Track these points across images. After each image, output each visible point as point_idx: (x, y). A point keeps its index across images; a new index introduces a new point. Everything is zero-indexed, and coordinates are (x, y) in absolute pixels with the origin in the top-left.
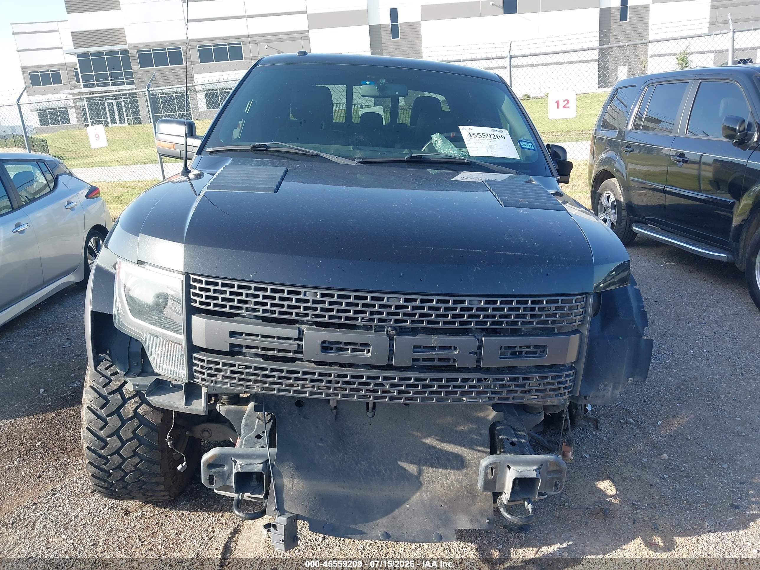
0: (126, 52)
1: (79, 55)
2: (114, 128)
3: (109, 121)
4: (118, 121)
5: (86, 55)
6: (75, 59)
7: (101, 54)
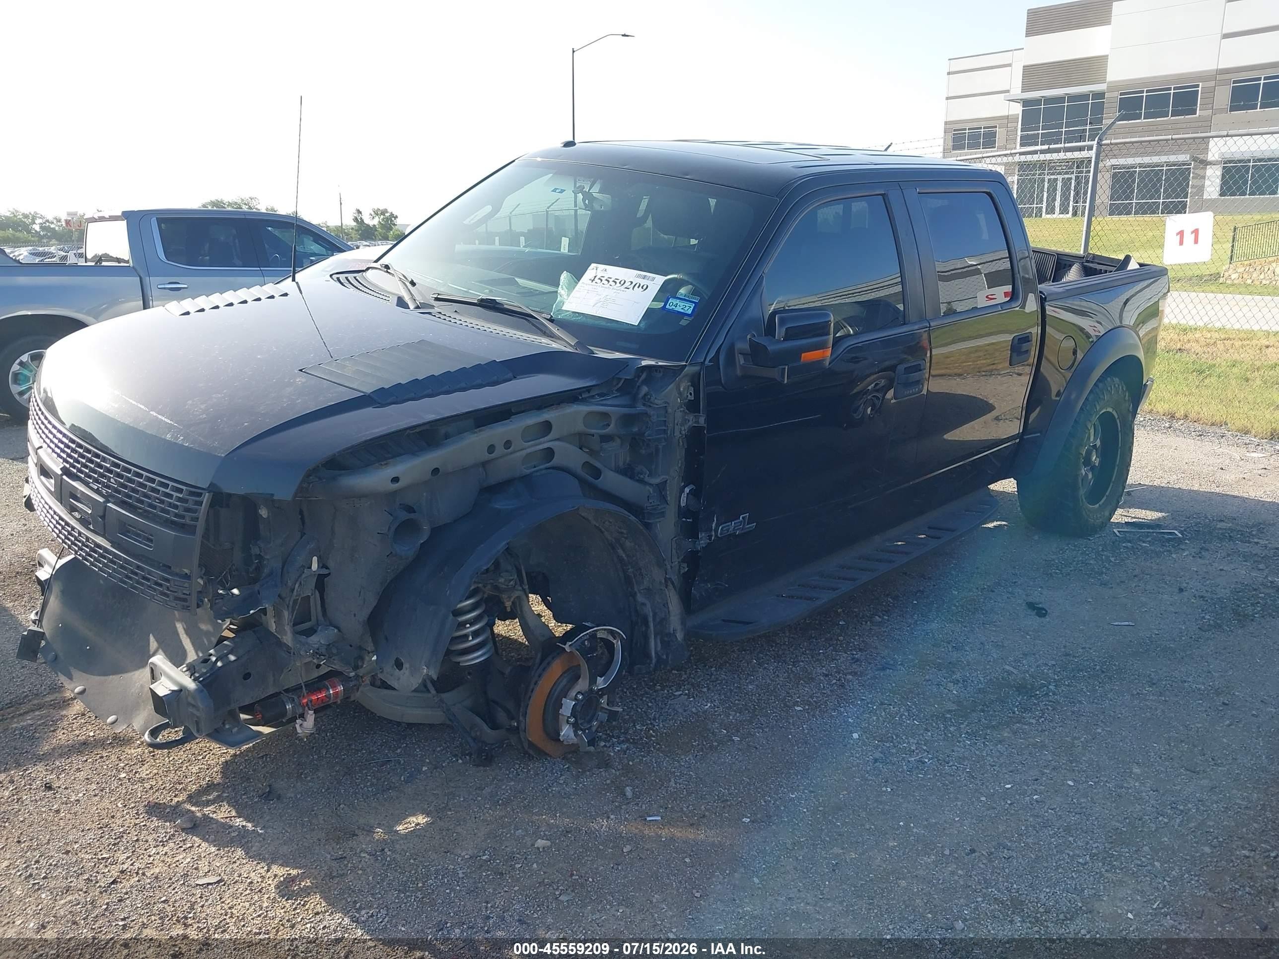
0: (1101, 95)
1: (1026, 103)
2: (1048, 220)
3: (1044, 210)
4: (1057, 210)
5: (1037, 102)
6: (1017, 109)
7: (1060, 99)
